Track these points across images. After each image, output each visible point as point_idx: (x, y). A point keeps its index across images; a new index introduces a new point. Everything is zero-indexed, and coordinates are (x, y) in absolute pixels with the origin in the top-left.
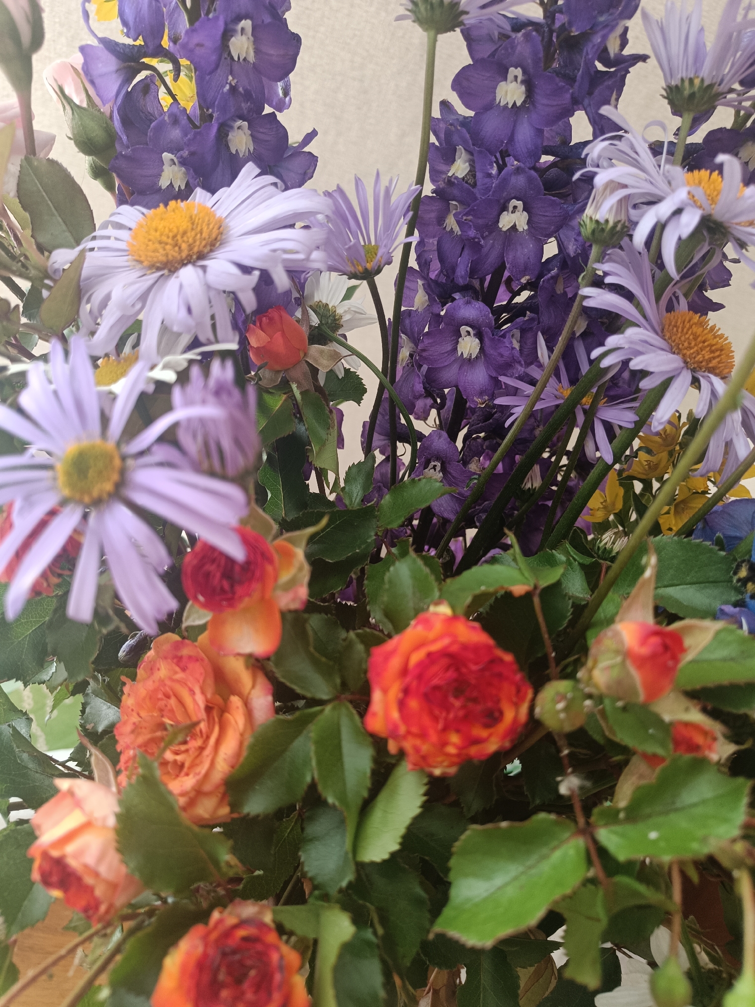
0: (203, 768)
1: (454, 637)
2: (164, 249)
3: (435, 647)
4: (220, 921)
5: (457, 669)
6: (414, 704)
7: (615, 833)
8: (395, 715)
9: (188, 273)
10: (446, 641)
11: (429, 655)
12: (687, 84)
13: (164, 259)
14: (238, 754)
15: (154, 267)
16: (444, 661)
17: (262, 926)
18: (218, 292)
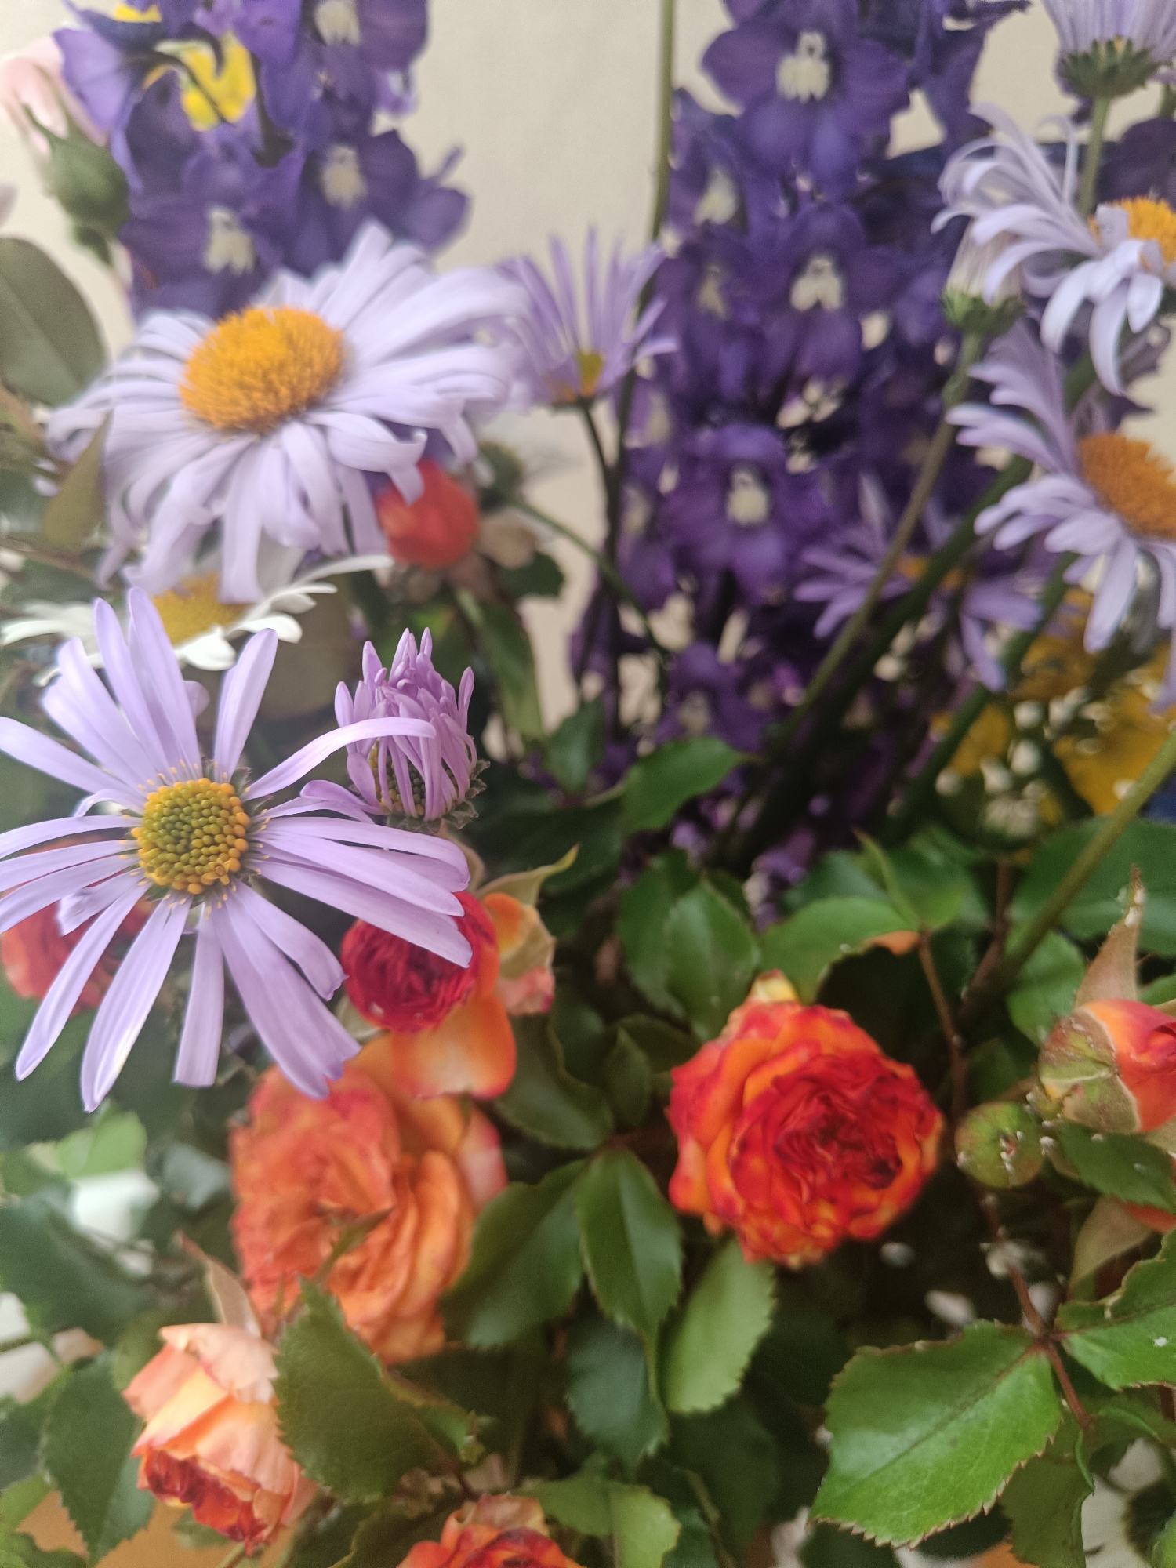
0: (400, 1280)
1: (815, 1045)
2: (249, 398)
3: (785, 1067)
4: (463, 1538)
5: (826, 1100)
6: (757, 1164)
7: (1098, 1342)
8: (727, 1184)
9: (296, 439)
10: (802, 1055)
11: (778, 1082)
12: (1103, 50)
13: (247, 415)
14: (455, 1253)
15: (232, 429)
16: (804, 1089)
17: (532, 1539)
18: (352, 470)
